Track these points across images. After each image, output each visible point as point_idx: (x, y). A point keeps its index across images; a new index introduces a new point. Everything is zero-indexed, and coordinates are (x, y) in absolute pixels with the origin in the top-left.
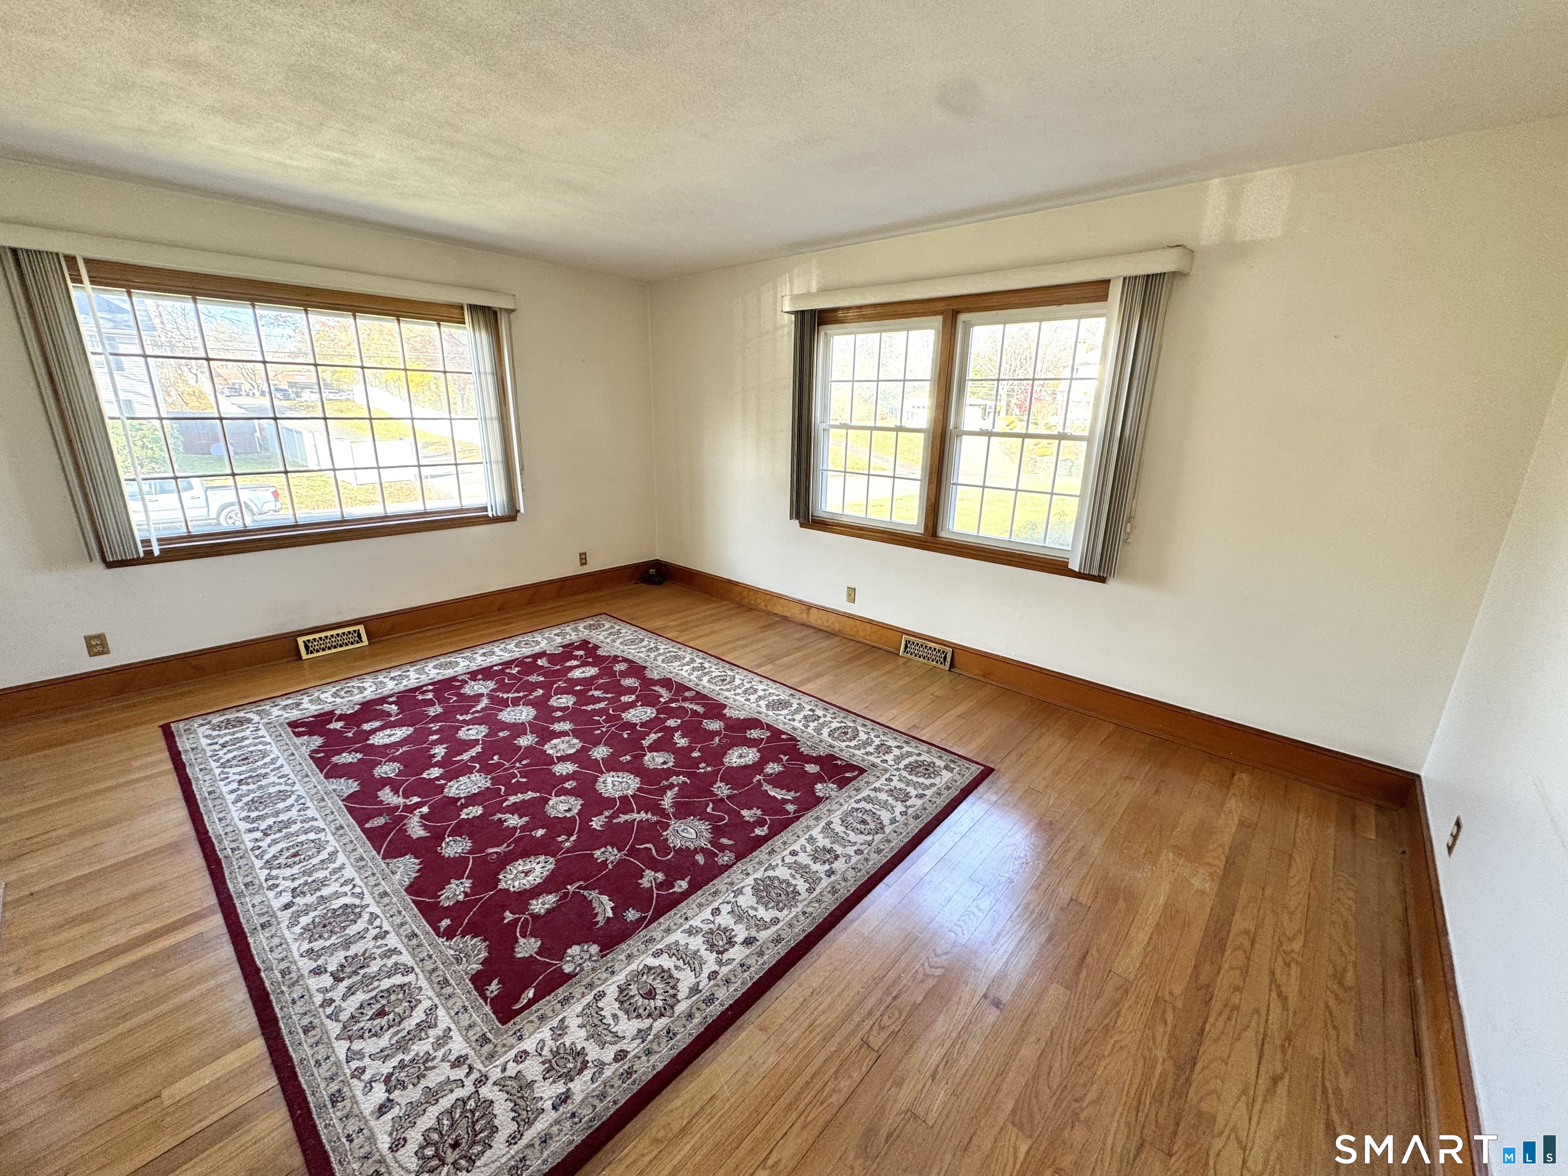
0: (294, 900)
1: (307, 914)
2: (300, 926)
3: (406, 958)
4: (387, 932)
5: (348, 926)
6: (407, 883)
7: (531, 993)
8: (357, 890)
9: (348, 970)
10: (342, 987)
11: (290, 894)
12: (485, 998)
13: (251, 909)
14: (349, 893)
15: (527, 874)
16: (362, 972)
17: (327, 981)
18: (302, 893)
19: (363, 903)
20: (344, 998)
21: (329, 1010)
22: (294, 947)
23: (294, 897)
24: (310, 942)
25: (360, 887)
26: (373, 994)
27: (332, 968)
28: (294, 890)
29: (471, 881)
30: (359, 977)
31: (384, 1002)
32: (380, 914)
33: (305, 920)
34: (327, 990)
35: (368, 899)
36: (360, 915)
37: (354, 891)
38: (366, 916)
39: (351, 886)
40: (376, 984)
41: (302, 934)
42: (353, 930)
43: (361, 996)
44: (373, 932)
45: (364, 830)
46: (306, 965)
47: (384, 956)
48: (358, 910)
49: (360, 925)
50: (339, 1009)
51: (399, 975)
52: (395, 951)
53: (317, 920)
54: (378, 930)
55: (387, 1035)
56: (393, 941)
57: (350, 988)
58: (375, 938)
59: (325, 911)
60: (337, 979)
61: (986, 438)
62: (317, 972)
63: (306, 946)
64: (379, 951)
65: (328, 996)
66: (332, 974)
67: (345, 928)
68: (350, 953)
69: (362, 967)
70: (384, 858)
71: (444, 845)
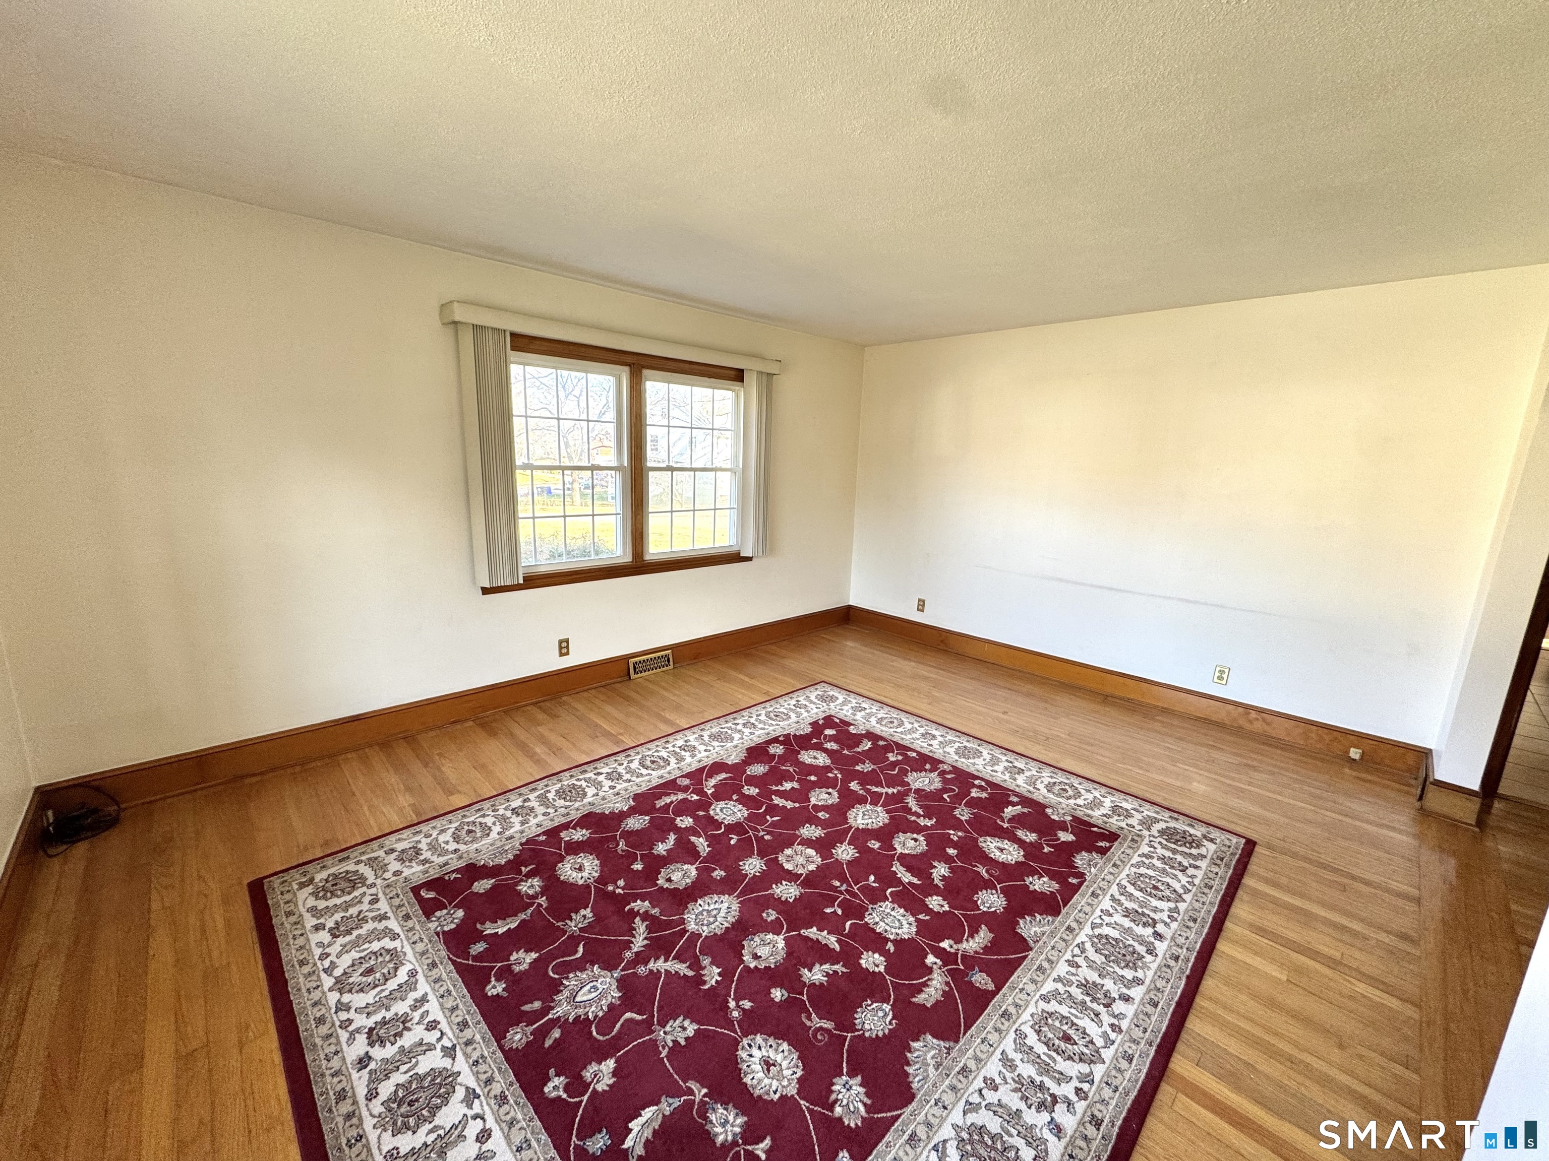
0: (1117, 997)
1: (1122, 976)
2: (1137, 974)
3: (1114, 890)
4: (1102, 911)
5: (1113, 938)
6: (1050, 918)
7: (1095, 829)
8: (1077, 951)
9: (1144, 920)
10: (1157, 917)
11: (1114, 1006)
12: (1111, 847)
13: (1149, 1030)
14: (1084, 955)
15: (1001, 850)
16: (1140, 910)
17: (1160, 928)
18: (1106, 996)
19: (1087, 939)
20: (1162, 911)
21: (1175, 915)
22: (1154, 966)
23: (1114, 1000)
24: (1144, 957)
25: (1072, 951)
26: (1149, 898)
27: (1150, 930)
28: (1107, 1006)
29: (1026, 878)
30: (1144, 910)
31: (1149, 890)
32: (1090, 922)
33: (1129, 974)
34: (1166, 924)
35: (1082, 937)
36: (1100, 937)
37: (1079, 953)
38: (1097, 931)
39: (1076, 959)
40: (1141, 899)
41: (1142, 968)
42: (1114, 934)
43: (1155, 903)
44: (1107, 919)
45: (999, 988)
46: (1161, 947)
47: (1120, 903)
48: (1096, 940)
49: (1106, 930)
50: (1170, 910)
51: (1127, 889)
52: (1113, 899)
53: (1123, 965)
54: (1103, 917)
55: (1164, 879)
56: (1106, 904)
57: (1155, 912)
58: (1111, 915)
59: (1111, 964)
60: (1155, 922)
61: (670, 473)
62: (1158, 936)
63: (1149, 958)
64: (1119, 908)
65: (1168, 921)
66: (1154, 927)
67: (1116, 940)
68: (1132, 925)
69: (1137, 911)
70: (1031, 949)
71: (993, 909)
